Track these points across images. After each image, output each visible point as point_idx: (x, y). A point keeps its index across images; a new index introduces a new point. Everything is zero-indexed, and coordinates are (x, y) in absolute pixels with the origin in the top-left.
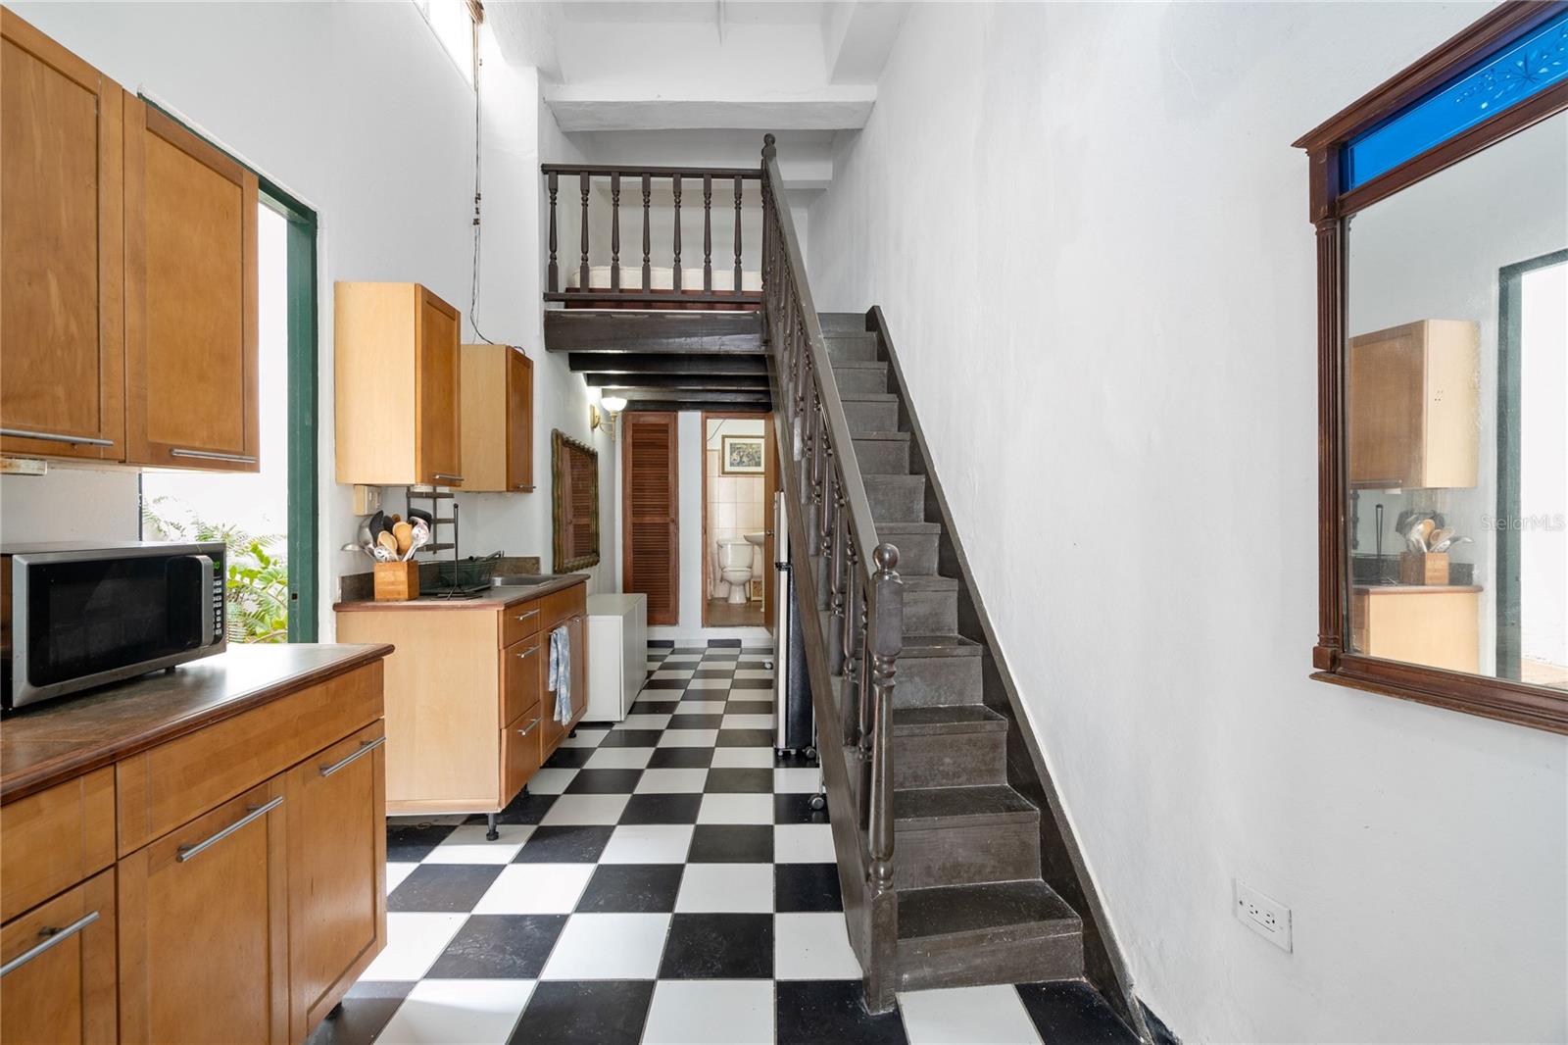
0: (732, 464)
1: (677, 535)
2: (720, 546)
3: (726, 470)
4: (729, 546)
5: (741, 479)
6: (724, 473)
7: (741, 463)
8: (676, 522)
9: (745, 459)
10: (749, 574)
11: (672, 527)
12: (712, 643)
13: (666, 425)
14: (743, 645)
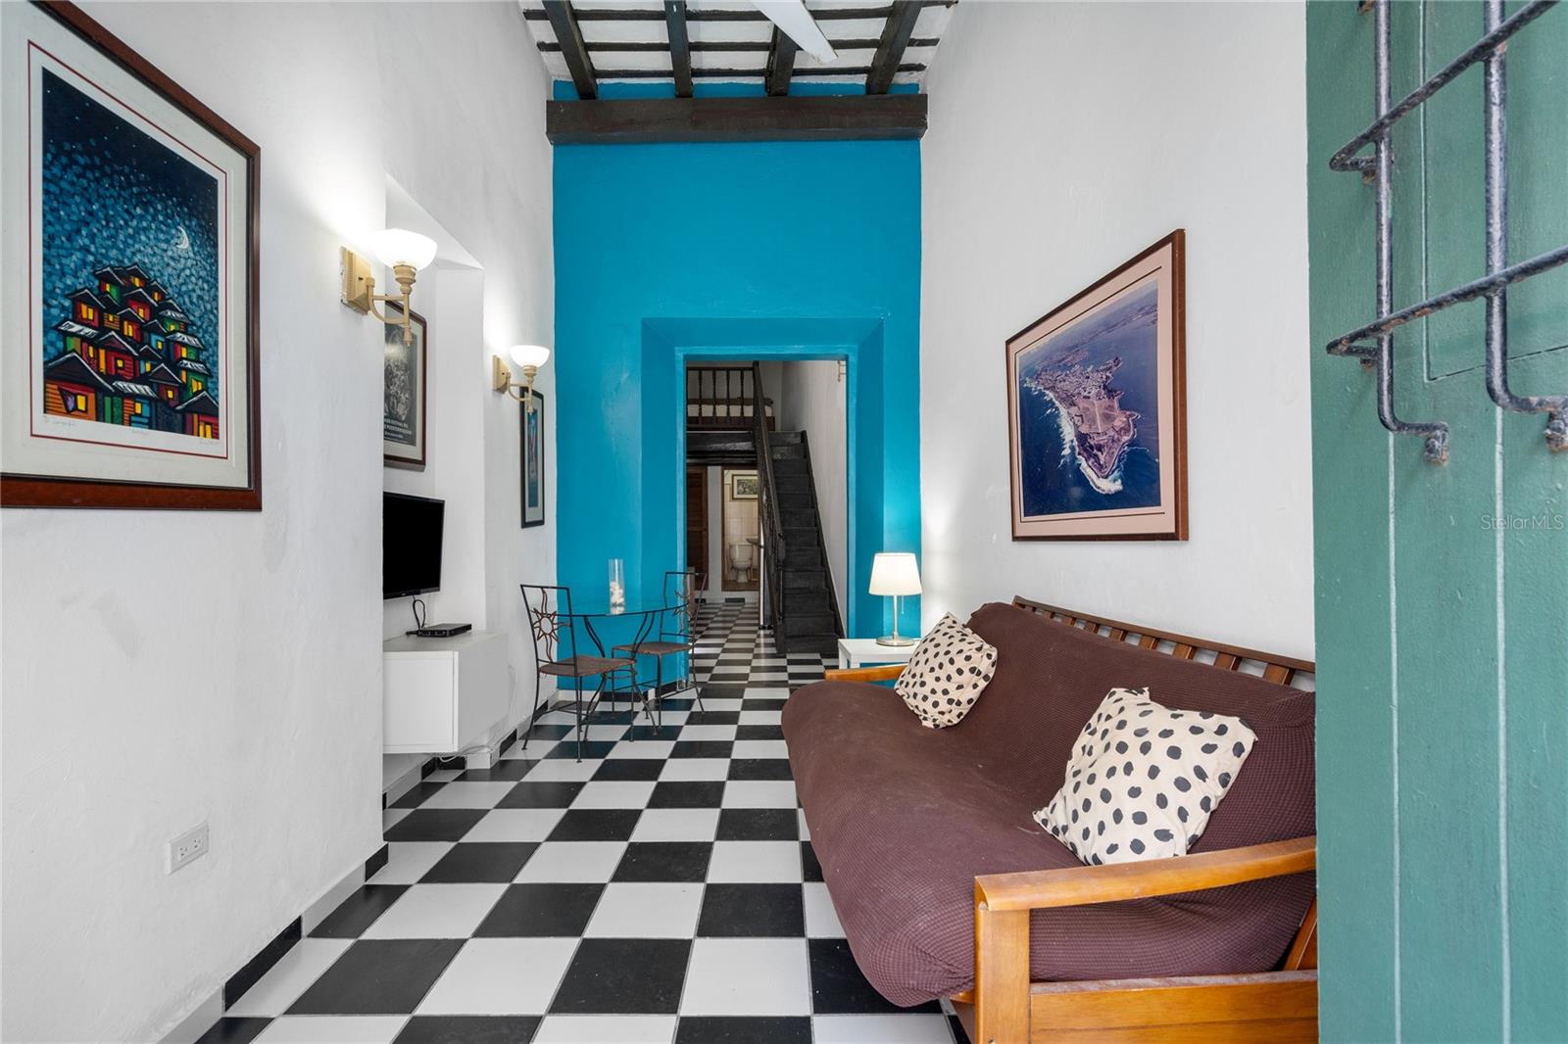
0: (738, 493)
1: (707, 538)
2: (731, 546)
3: (735, 497)
4: (737, 547)
5: (744, 503)
6: (733, 499)
7: (744, 492)
8: (707, 530)
9: (747, 490)
10: (749, 563)
11: (704, 533)
12: (727, 600)
13: (701, 474)
14: (746, 601)
